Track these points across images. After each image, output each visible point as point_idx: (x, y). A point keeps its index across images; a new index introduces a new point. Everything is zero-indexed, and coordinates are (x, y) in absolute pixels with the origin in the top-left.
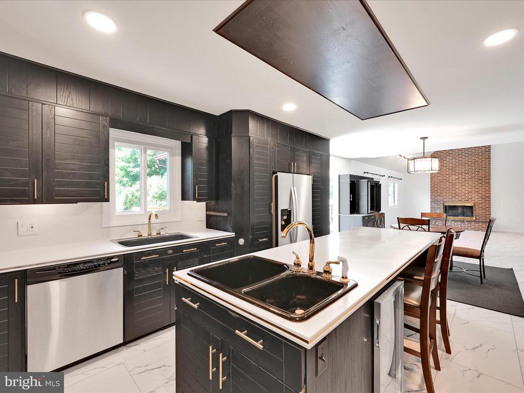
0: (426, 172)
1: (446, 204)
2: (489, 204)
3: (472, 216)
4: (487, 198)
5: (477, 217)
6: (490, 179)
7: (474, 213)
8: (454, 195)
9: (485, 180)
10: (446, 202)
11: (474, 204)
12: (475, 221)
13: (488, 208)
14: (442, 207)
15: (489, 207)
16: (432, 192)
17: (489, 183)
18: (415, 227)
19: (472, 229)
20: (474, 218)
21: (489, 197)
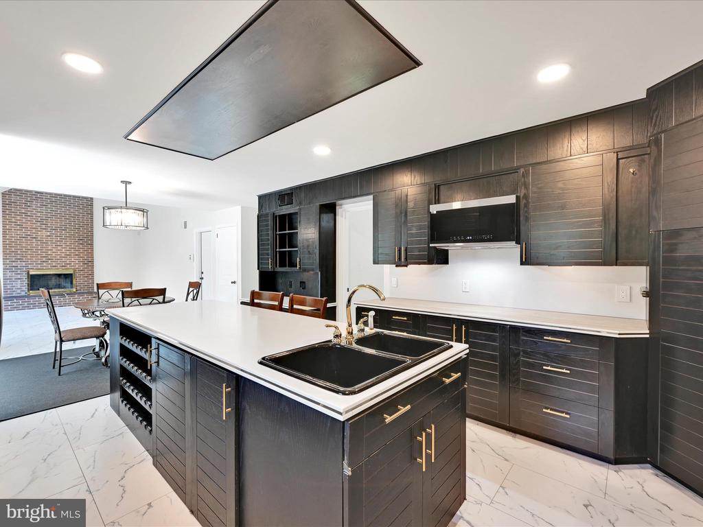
0: (128, 228)
1: (31, 272)
3: (72, 287)
4: (89, 263)
5: (78, 288)
7: (74, 282)
8: (44, 259)
9: (86, 241)
10: (32, 269)
11: (74, 271)
12: (76, 293)
13: (91, 276)
17: (92, 245)
18: (148, 301)
20: (74, 290)
21: (92, 262)
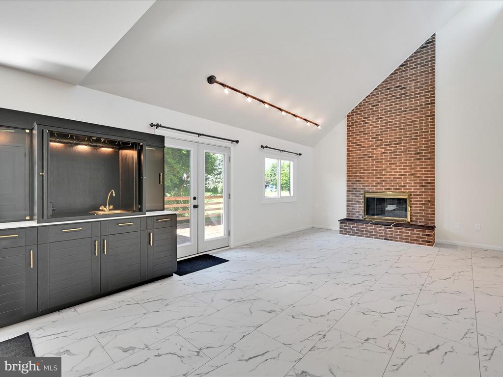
1: (368, 196)
2: (433, 196)
4: (429, 186)
5: (414, 218)
6: (434, 152)
7: (409, 210)
8: (379, 181)
10: (368, 192)
11: (409, 196)
12: (410, 225)
13: (430, 203)
14: (362, 199)
15: (432, 202)
16: (348, 176)
17: (432, 159)
19: (402, 240)
20: (409, 220)
21: (432, 183)
